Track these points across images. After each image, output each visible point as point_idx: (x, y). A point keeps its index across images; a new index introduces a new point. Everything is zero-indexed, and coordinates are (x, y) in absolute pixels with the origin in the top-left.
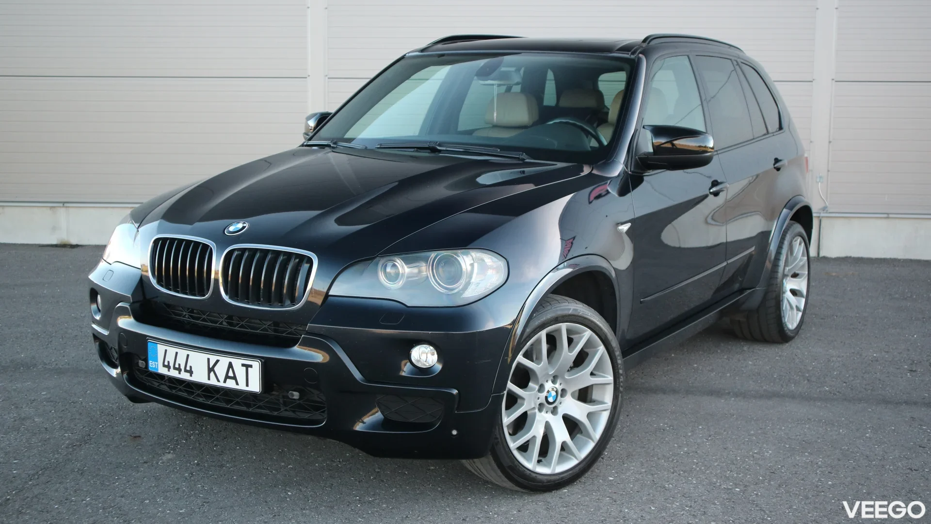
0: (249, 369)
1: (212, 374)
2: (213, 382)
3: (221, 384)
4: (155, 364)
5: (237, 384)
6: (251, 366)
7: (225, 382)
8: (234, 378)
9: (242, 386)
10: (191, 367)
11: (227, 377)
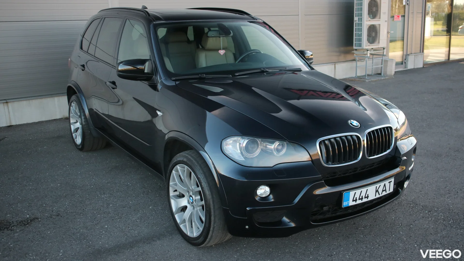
0: (391, 183)
1: (377, 193)
2: (378, 196)
3: (381, 195)
4: (347, 203)
5: (386, 192)
6: (391, 181)
7: (382, 194)
8: (385, 190)
9: (388, 192)
10: (368, 195)
11: (383, 191)
